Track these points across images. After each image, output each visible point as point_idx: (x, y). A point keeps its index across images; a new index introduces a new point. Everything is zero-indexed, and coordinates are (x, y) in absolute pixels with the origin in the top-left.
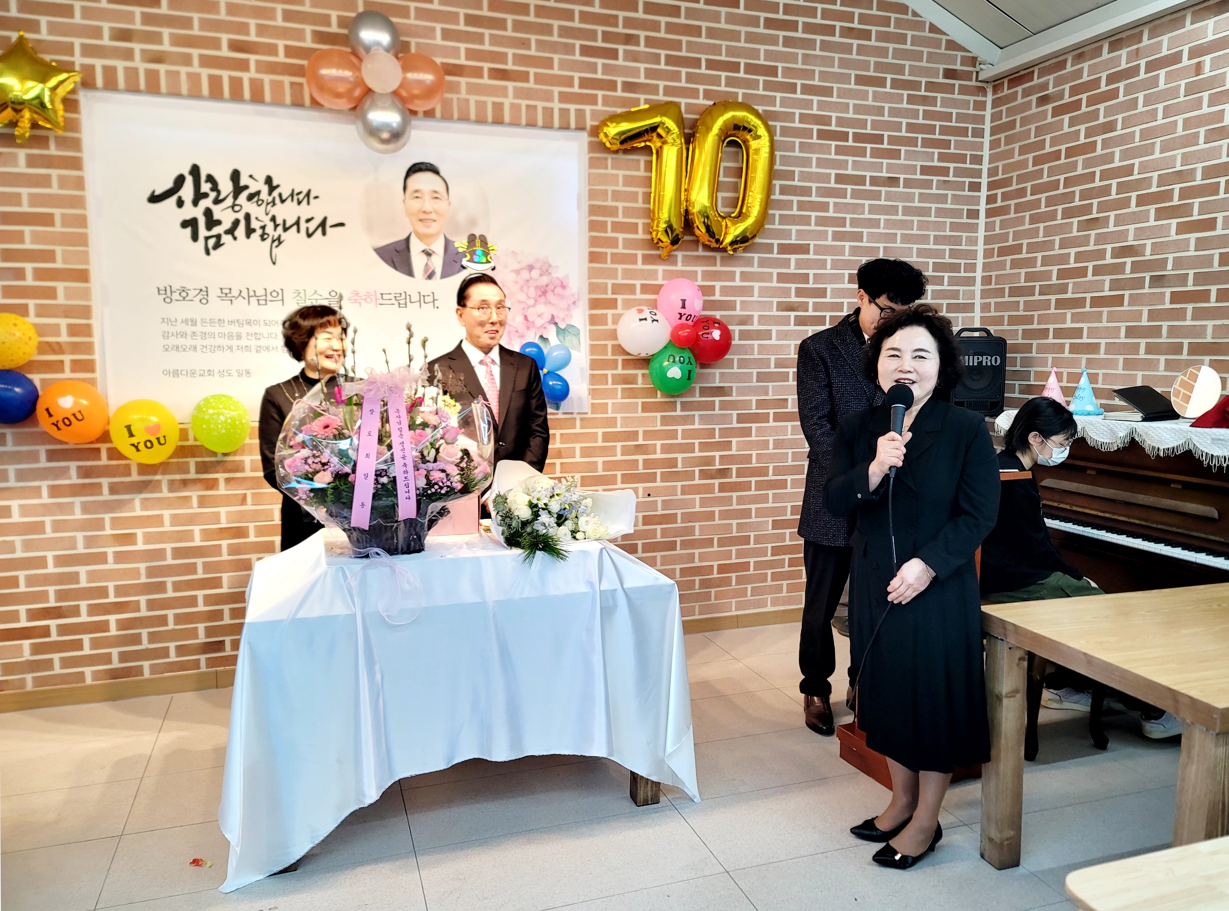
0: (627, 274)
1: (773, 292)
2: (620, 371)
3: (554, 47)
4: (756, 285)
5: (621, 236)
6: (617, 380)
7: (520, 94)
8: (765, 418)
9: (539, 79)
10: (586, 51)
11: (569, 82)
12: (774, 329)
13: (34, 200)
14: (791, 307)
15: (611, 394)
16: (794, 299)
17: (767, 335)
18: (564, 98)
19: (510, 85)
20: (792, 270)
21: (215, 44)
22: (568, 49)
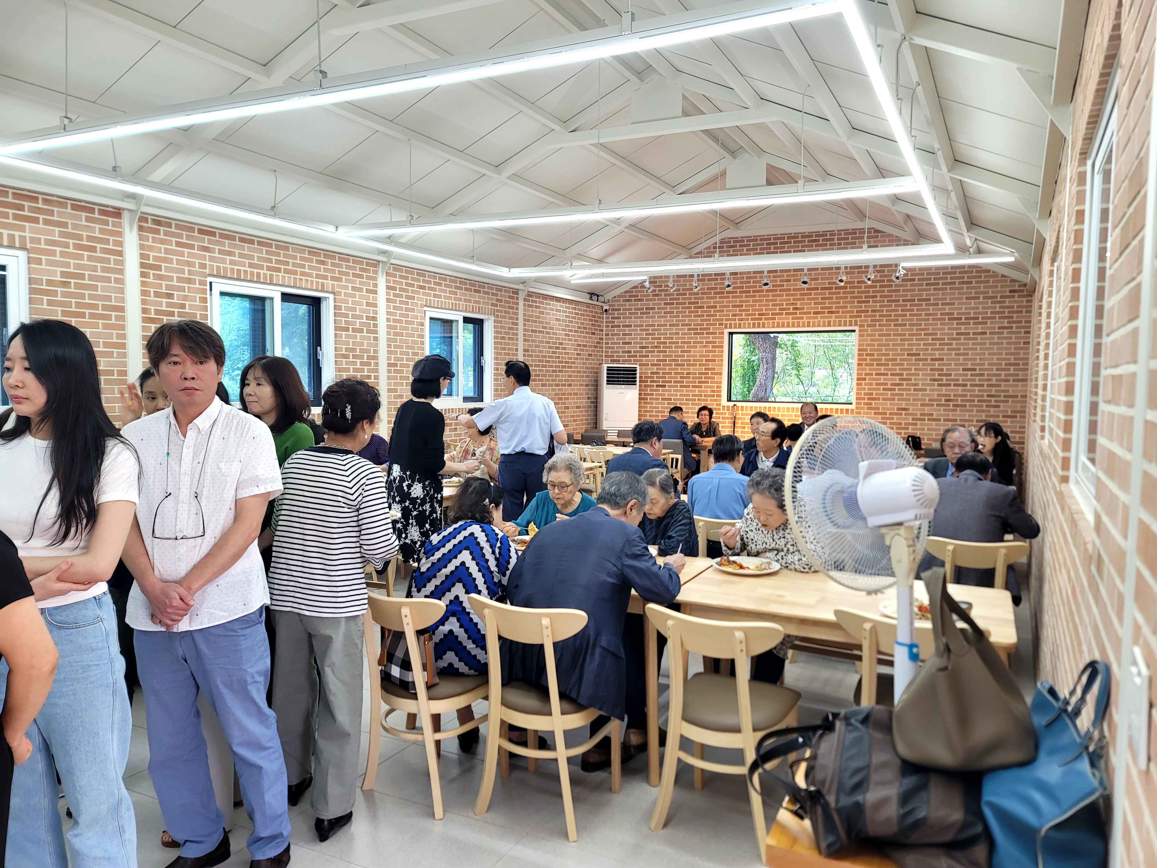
0: (870, 370)
1: (928, 375)
2: (866, 401)
3: (848, 302)
4: (921, 373)
5: (868, 358)
6: (865, 404)
7: (836, 317)
8: (924, 420)
9: (842, 312)
10: (858, 302)
11: (853, 312)
12: (928, 388)
13: (713, 356)
14: (936, 380)
15: (863, 408)
16: (937, 377)
17: (926, 390)
18: (850, 317)
19: (833, 315)
20: (937, 367)
21: (755, 315)
22: (853, 302)
